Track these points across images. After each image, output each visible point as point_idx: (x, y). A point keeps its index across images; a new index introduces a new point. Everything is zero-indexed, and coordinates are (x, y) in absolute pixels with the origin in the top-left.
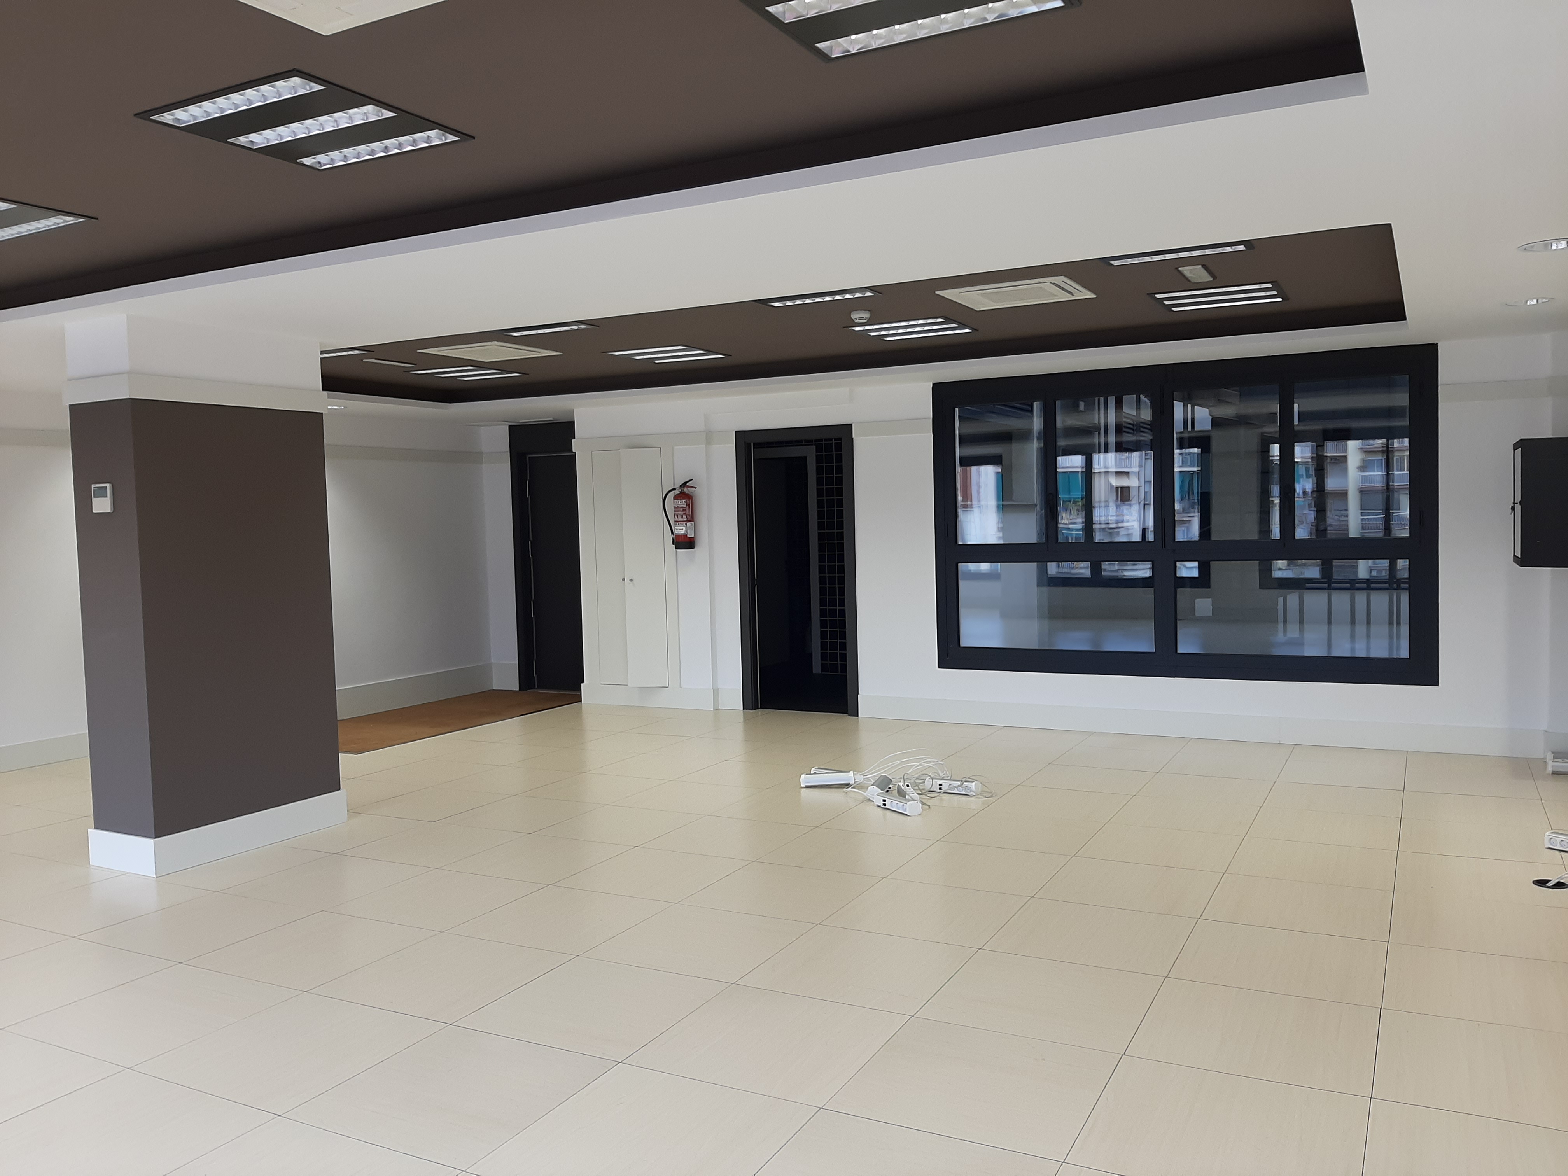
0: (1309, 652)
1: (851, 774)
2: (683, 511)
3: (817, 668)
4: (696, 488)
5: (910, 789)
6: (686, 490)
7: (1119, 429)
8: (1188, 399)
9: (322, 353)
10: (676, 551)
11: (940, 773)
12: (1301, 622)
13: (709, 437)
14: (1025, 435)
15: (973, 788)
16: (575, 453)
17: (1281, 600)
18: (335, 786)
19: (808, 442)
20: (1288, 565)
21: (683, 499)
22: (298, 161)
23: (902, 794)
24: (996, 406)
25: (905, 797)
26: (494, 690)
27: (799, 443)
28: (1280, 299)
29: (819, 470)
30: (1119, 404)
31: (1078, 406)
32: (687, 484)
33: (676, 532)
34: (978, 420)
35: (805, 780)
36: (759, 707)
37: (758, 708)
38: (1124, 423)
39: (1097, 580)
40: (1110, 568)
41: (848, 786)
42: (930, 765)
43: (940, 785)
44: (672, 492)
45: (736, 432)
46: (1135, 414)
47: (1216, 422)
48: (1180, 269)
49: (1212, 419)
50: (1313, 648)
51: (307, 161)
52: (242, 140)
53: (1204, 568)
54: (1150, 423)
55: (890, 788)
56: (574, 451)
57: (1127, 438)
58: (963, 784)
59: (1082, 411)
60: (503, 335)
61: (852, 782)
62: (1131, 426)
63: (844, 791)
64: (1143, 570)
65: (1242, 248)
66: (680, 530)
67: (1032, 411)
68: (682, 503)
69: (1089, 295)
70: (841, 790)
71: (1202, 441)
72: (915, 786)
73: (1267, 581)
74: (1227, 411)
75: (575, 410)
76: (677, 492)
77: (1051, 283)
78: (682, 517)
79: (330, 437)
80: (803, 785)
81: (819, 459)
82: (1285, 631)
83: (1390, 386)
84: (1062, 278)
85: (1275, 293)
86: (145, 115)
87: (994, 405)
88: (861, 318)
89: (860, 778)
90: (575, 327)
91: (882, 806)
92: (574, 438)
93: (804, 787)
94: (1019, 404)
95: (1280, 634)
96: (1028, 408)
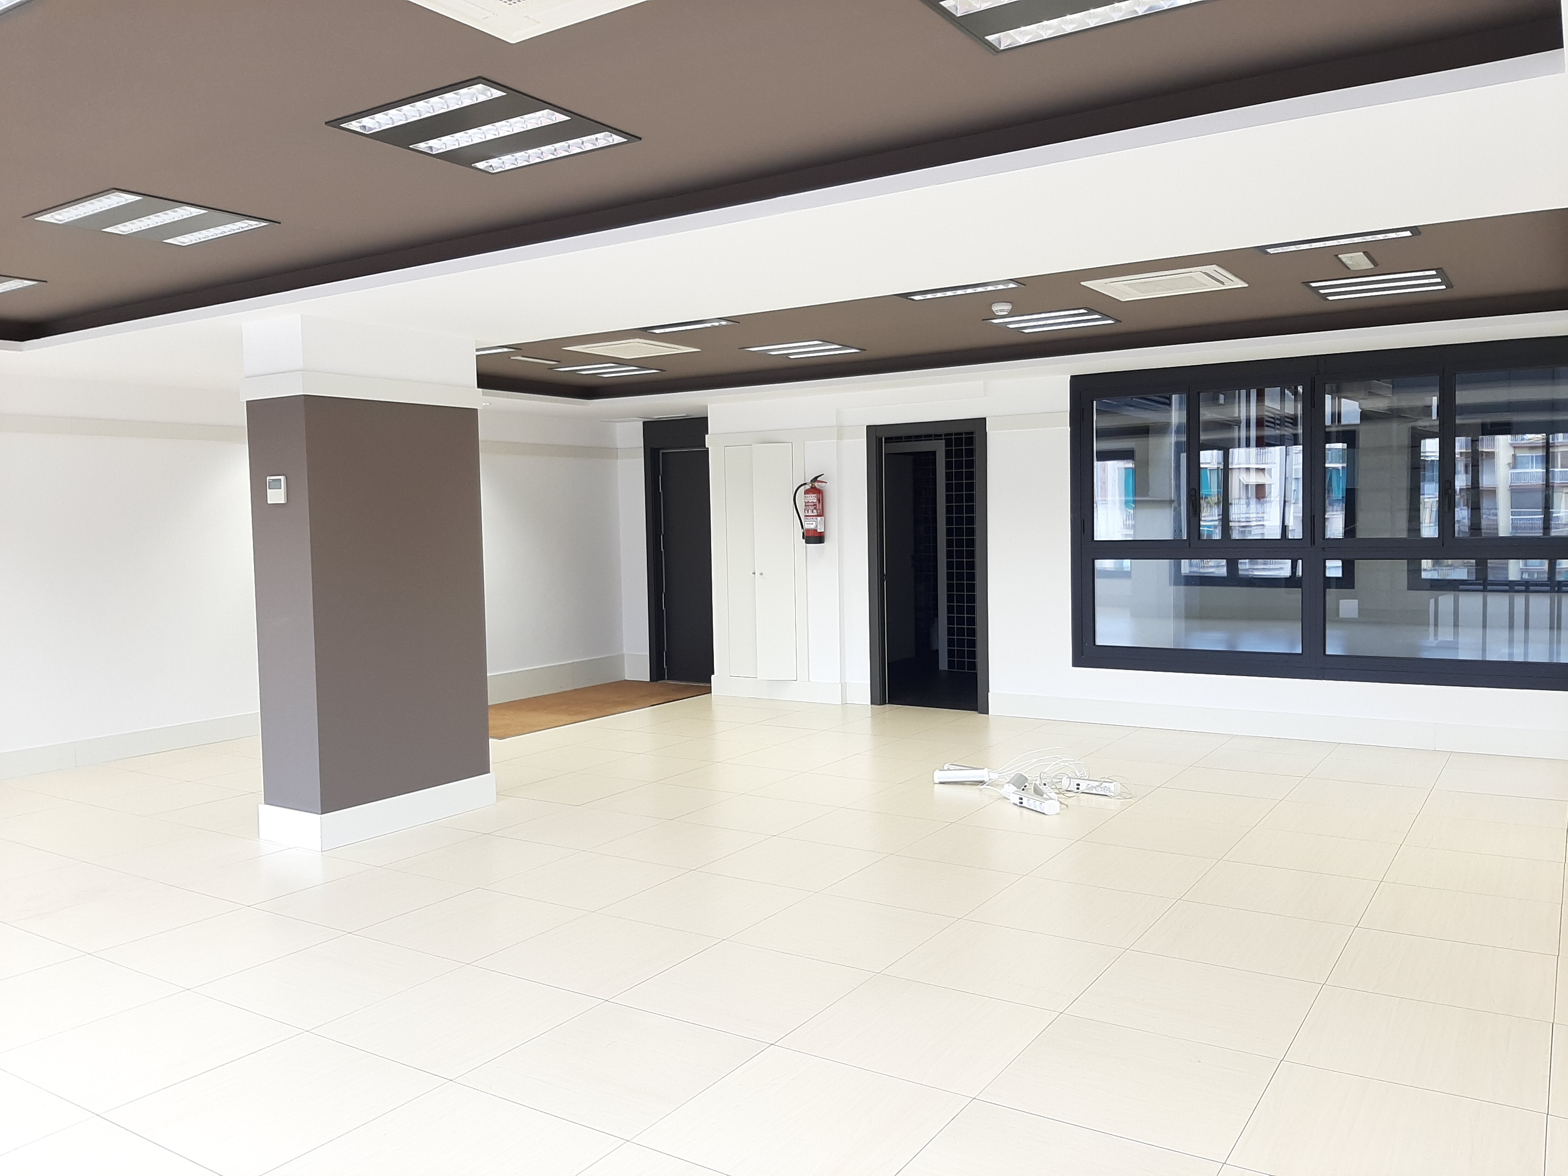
0: (1463, 656)
1: (986, 770)
2: (814, 505)
3: (943, 665)
4: (826, 483)
5: (1047, 788)
6: (816, 484)
7: (1260, 423)
8: (1338, 393)
9: (477, 350)
10: (806, 546)
11: (1077, 772)
12: (1456, 625)
13: (840, 432)
14: (1162, 429)
15: (1112, 789)
17: (1432, 601)
18: (485, 769)
19: (937, 437)
20: (1433, 566)
21: (814, 494)
22: (472, 165)
23: (1038, 792)
24: (1134, 399)
25: (1042, 796)
26: (626, 680)
27: (928, 437)
28: (1444, 287)
29: (948, 465)
30: (1261, 396)
31: (1218, 399)
32: (818, 479)
33: (806, 526)
34: (1117, 413)
35: (939, 776)
36: (887, 702)
37: (886, 704)
38: (1265, 417)
39: (1233, 579)
40: (1245, 567)
41: (982, 783)
42: (1067, 764)
43: (1078, 785)
44: (803, 487)
45: (868, 427)
46: (1279, 409)
47: (1365, 416)
48: (1340, 256)
49: (1361, 412)
50: (1467, 652)
51: (481, 165)
52: (422, 146)
53: (1348, 568)
54: (1292, 417)
55: (1025, 786)
56: (707, 447)
57: (1268, 432)
58: (1102, 784)
59: (1222, 405)
60: (645, 332)
61: (986, 779)
62: (1272, 420)
63: (978, 789)
64: (1282, 568)
65: (1408, 234)
66: (810, 525)
67: (1170, 404)
68: (812, 498)
69: (1241, 284)
70: (976, 787)
71: (1349, 436)
72: (1052, 785)
73: (1416, 582)
74: (1379, 404)
75: (709, 406)
76: (808, 487)
77: (1201, 272)
78: (813, 512)
80: (937, 781)
81: (948, 454)
82: (1436, 635)
84: (1215, 267)
85: (1439, 280)
86: (335, 123)
87: (1132, 399)
88: (1001, 311)
89: (994, 776)
90: (716, 324)
91: (1019, 805)
92: (708, 434)
93: (937, 784)
94: (1157, 396)
95: (1432, 638)
96: (1168, 401)
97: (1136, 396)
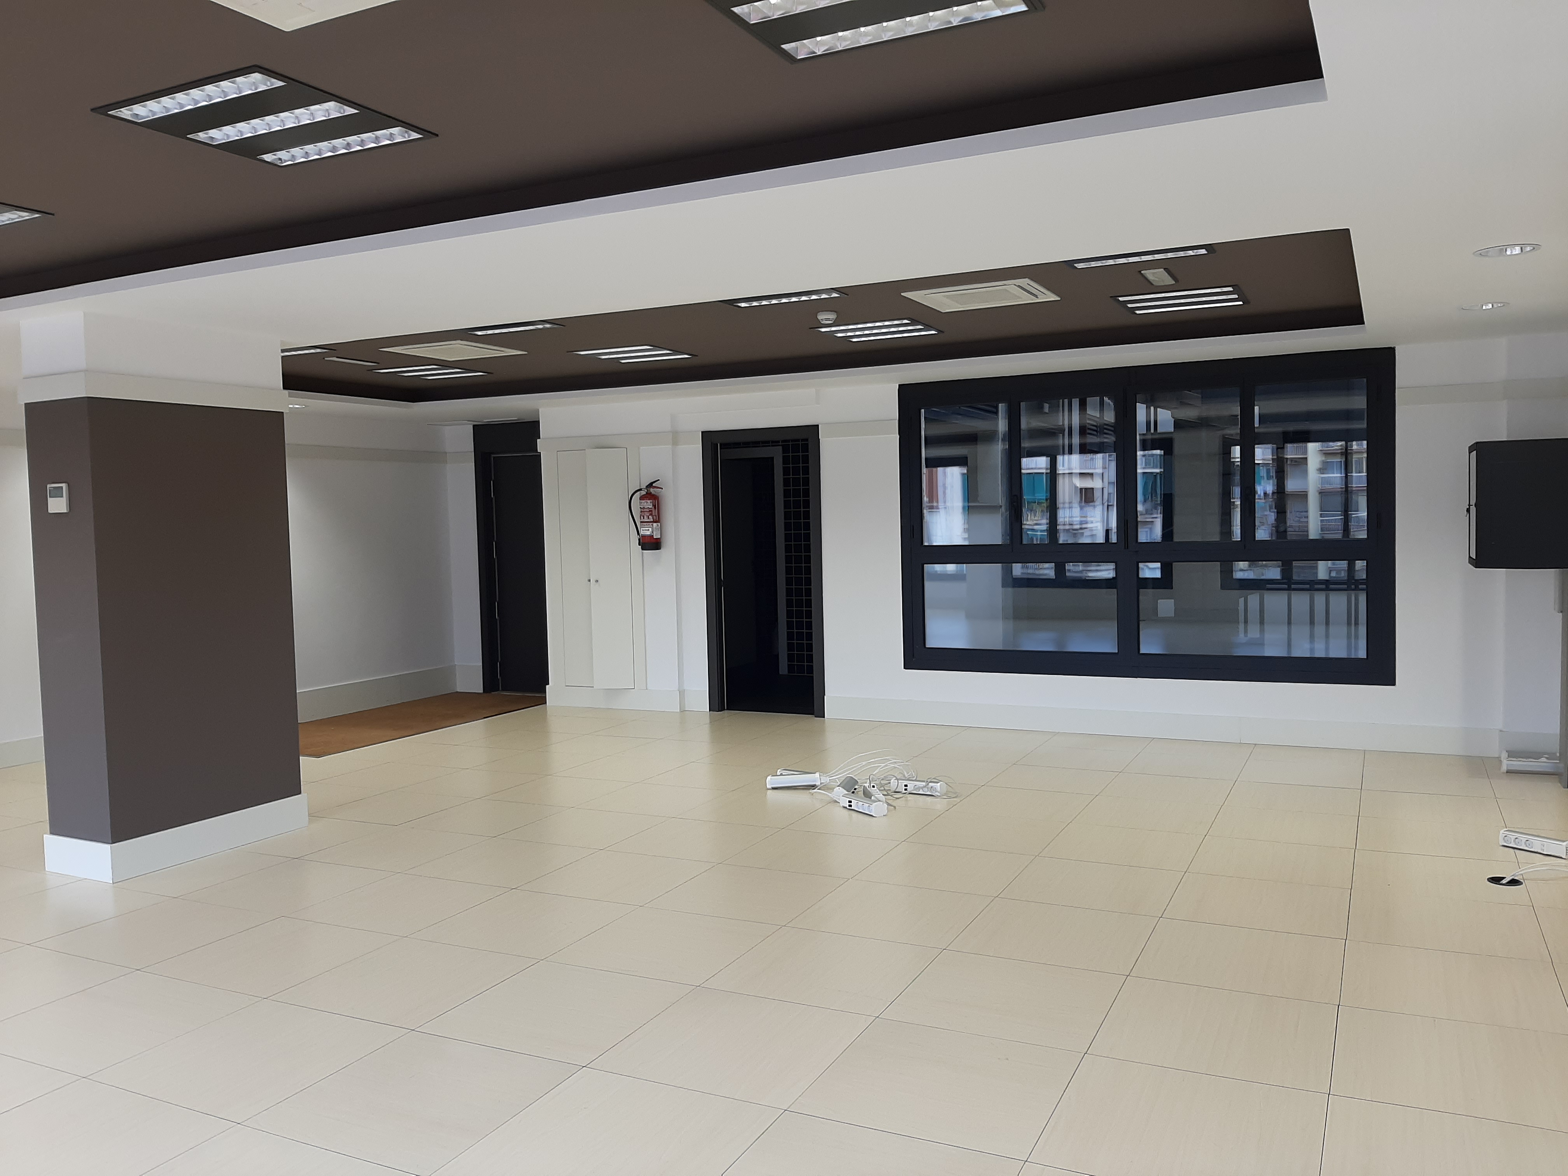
0: (1269, 652)
1: (817, 775)
2: (650, 511)
3: (783, 669)
4: (662, 489)
5: (877, 792)
6: (652, 490)
7: (1083, 431)
8: (1151, 402)
9: (283, 351)
10: (642, 553)
11: (906, 774)
12: (1262, 622)
13: (675, 437)
14: (990, 437)
15: (939, 789)
16: (540, 453)
17: (1242, 600)
18: (295, 790)
19: (775, 443)
20: (1250, 566)
21: (649, 500)
22: (258, 157)
23: (867, 795)
24: (962, 408)
25: (871, 798)
26: (457, 692)
27: (766, 443)
28: (1241, 303)
29: (786, 471)
30: (1083, 406)
31: (1042, 407)
32: (654, 485)
33: (642, 533)
34: (945, 421)
35: (771, 781)
36: (726, 708)
37: (724, 710)
38: (1087, 425)
39: (1061, 581)
40: (1074, 569)
41: (814, 788)
42: (896, 765)
43: (906, 786)
44: (639, 492)
45: (702, 432)
46: (1098, 416)
47: (1179, 424)
48: (1142, 272)
49: (1174, 421)
50: (1273, 649)
51: (268, 157)
52: (202, 136)
53: (1167, 569)
54: (1113, 425)
55: (855, 789)
56: (539, 451)
57: (1091, 439)
58: (928, 784)
59: (1047, 413)
60: (467, 334)
61: (818, 783)
62: (1095, 428)
63: (810, 793)
64: (1106, 571)
65: (1203, 251)
66: (646, 531)
67: (996, 413)
68: (648, 504)
69: (1053, 297)
70: (807, 791)
71: (1165, 443)
72: (881, 787)
73: (1229, 583)
74: (1190, 413)
75: (540, 410)
76: (643, 493)
77: (1015, 285)
78: (648, 518)
79: (290, 437)
80: (769, 786)
81: (785, 460)
82: (1246, 632)
83: (1348, 389)
84: (1027, 281)
85: (1236, 296)
86: (103, 110)
87: (959, 408)
88: (827, 319)
89: (826, 780)
90: (540, 327)
91: (848, 807)
92: (540, 438)
93: (770, 789)
94: (984, 405)
95: (1242, 635)
96: (994, 410)
97: (964, 405)
